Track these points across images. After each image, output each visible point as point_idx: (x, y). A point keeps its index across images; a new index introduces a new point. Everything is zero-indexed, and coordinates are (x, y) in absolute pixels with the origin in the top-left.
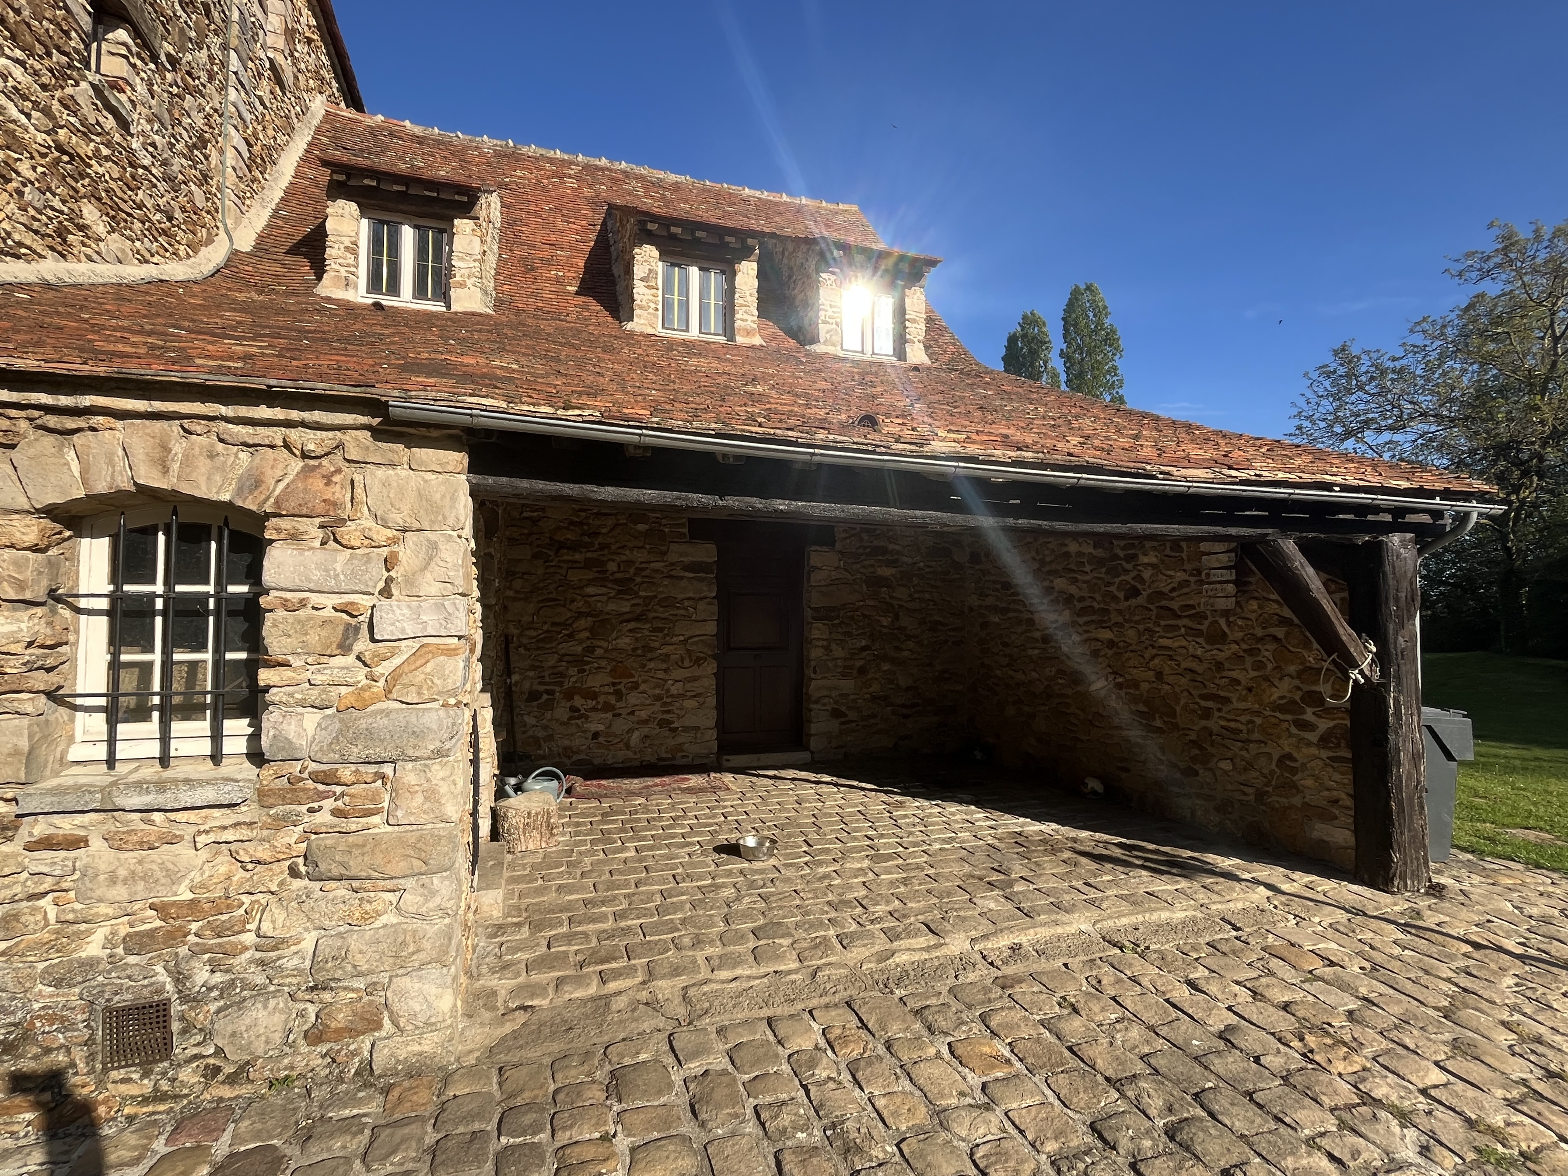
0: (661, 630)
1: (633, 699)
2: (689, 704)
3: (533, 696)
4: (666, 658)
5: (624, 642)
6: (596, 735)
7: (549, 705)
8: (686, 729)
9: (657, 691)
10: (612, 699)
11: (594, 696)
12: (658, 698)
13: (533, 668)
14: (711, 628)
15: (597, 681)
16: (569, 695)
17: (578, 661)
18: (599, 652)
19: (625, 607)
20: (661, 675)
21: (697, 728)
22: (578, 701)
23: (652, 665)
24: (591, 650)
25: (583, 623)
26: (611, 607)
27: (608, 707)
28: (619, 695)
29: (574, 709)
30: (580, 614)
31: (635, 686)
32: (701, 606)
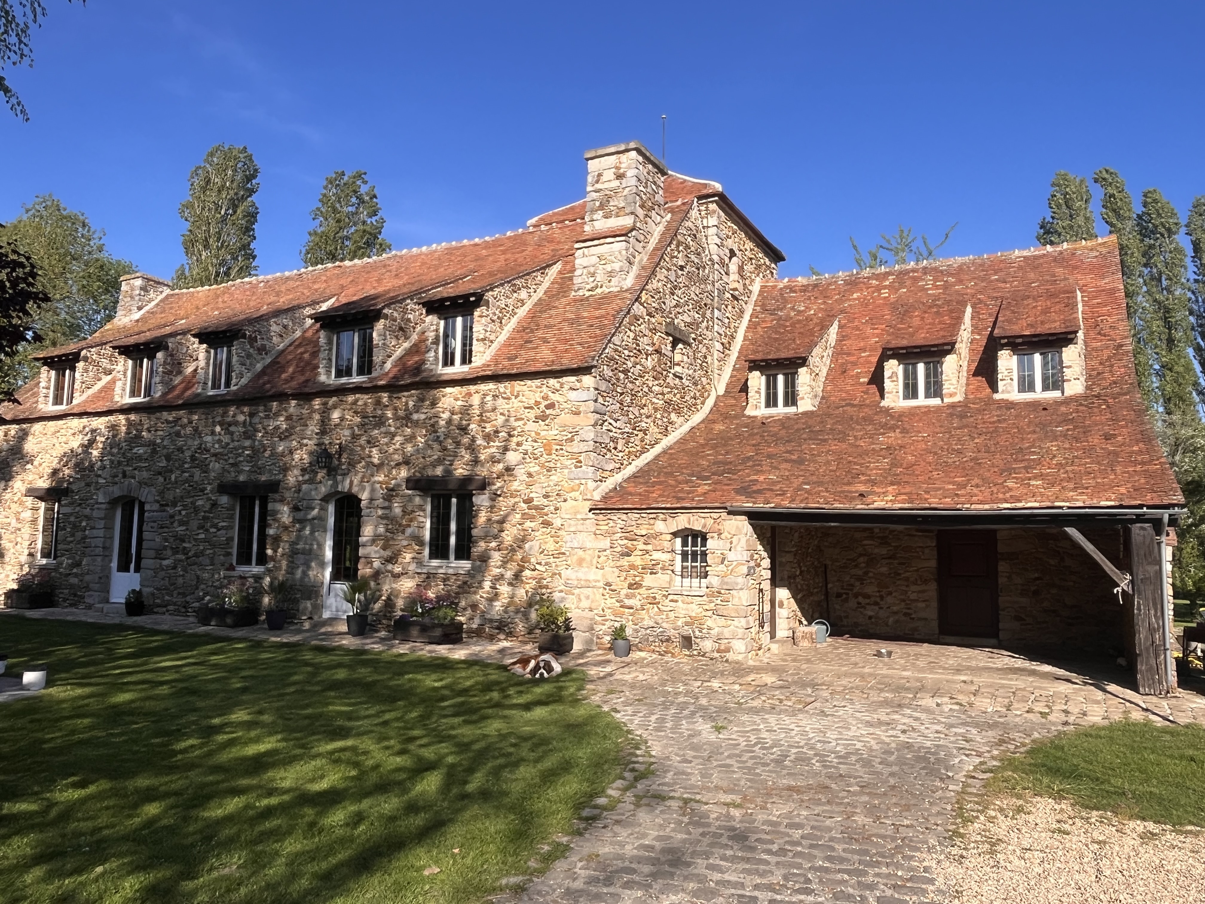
0: (903, 564)
1: (889, 600)
2: (921, 605)
3: (839, 595)
4: (907, 579)
5: (884, 570)
6: (870, 618)
7: (846, 600)
8: (920, 619)
9: (902, 597)
10: (878, 600)
11: (869, 597)
12: (904, 601)
13: (838, 580)
14: (933, 563)
15: (870, 589)
16: (856, 596)
17: (860, 579)
18: (871, 575)
19: (884, 551)
20: (904, 588)
21: (926, 619)
22: (860, 599)
23: (898, 582)
24: (866, 573)
25: (861, 559)
26: (876, 551)
27: (876, 603)
28: (882, 598)
29: (859, 603)
30: (861, 555)
31: (890, 593)
32: (927, 551)
